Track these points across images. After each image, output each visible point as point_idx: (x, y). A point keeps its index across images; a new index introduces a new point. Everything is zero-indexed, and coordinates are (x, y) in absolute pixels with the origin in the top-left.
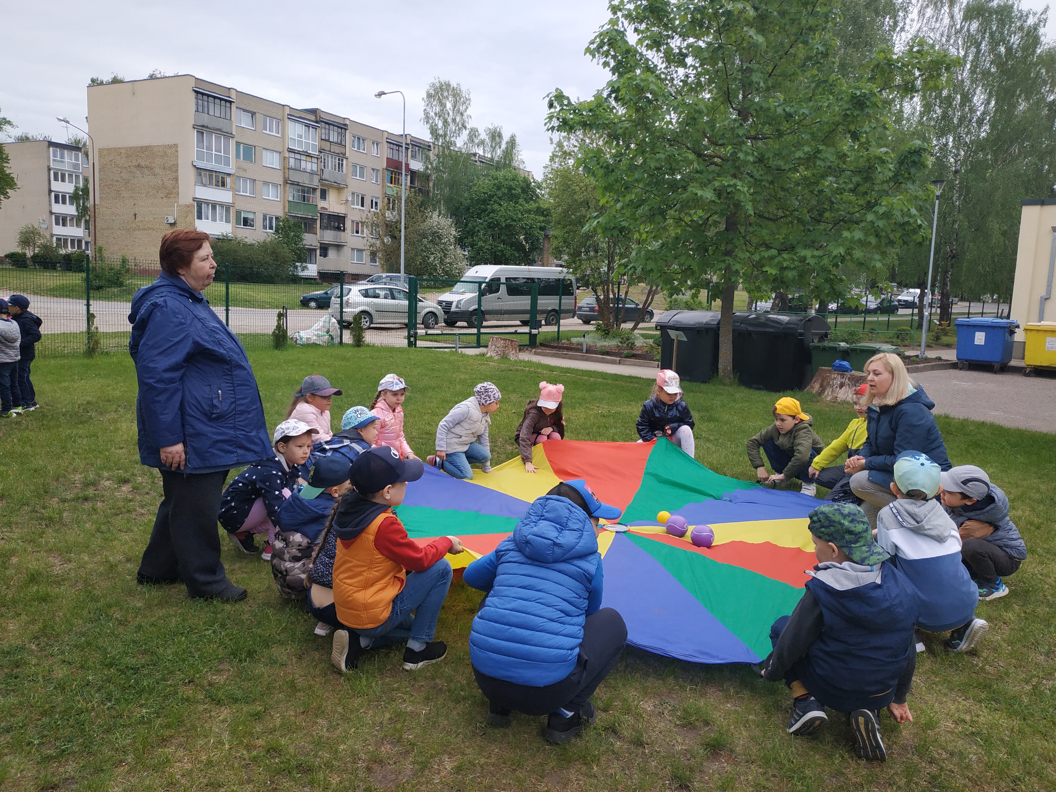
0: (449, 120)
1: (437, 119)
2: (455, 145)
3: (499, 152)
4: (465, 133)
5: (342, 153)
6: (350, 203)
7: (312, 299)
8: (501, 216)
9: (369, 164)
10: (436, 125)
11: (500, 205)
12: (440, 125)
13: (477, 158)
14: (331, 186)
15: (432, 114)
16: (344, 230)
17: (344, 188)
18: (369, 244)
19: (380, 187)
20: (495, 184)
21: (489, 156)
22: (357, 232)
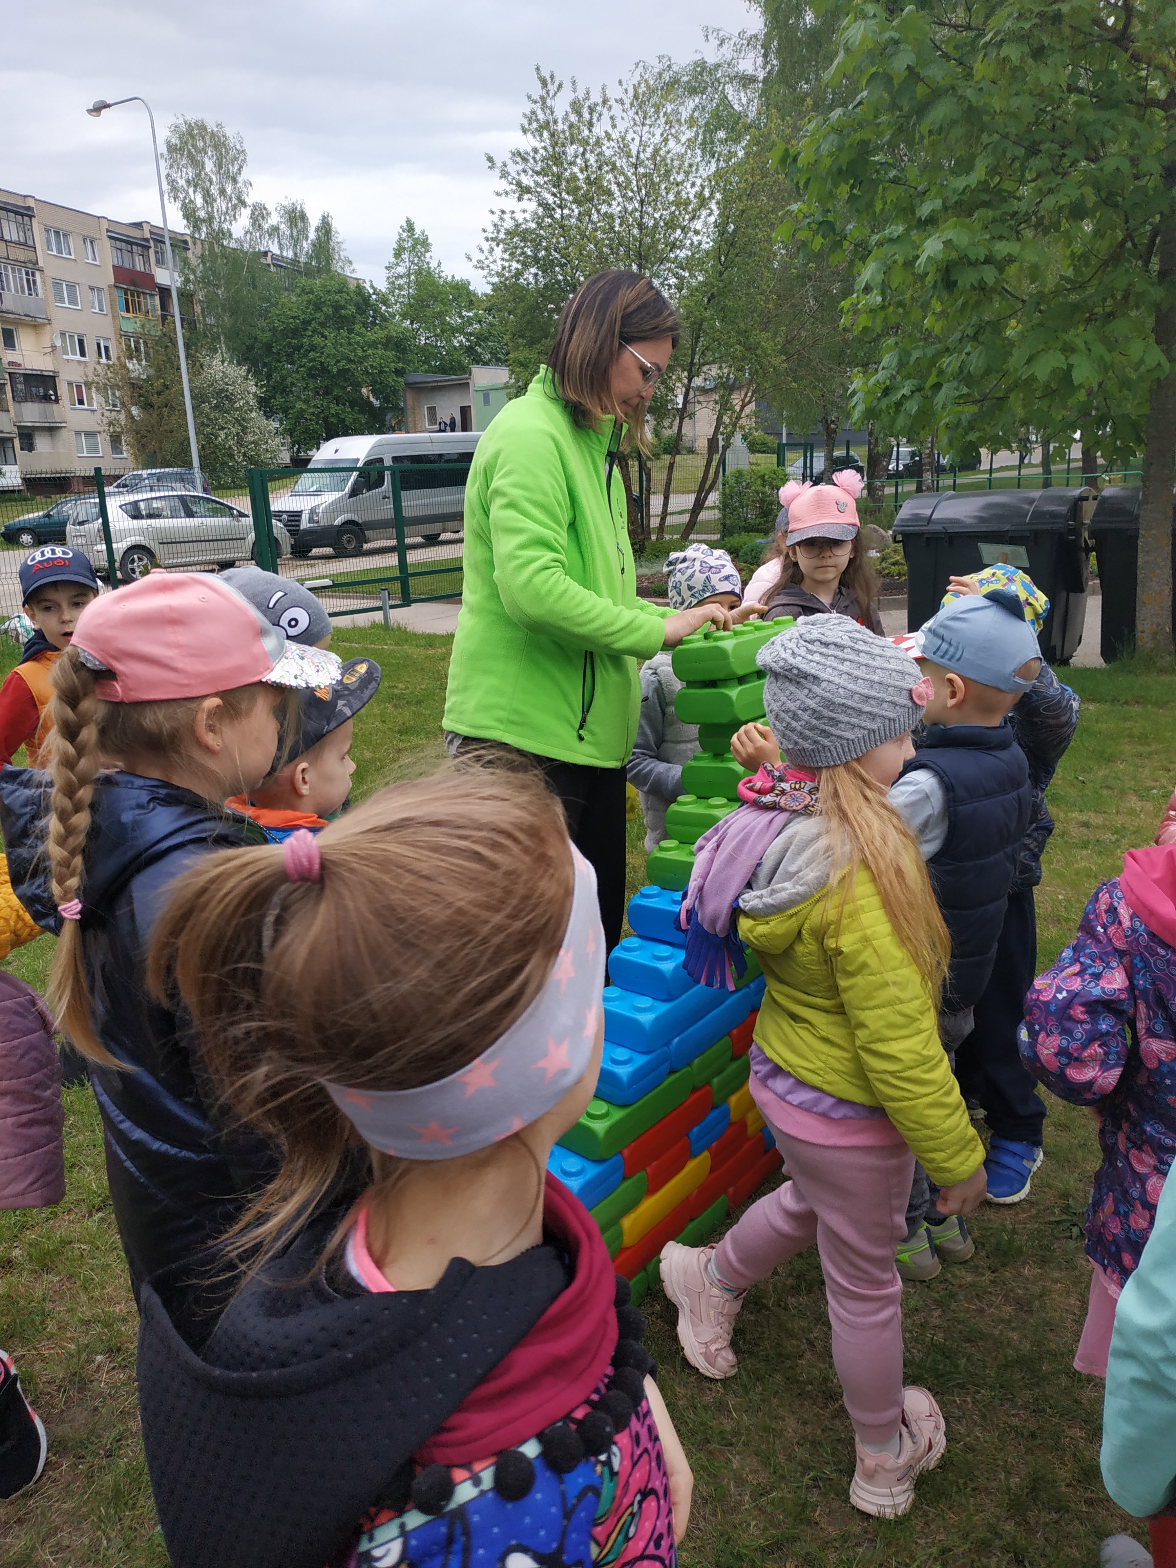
0: (214, 191)
1: (191, 190)
2: (231, 235)
3: (306, 246)
4: (246, 212)
5: (30, 261)
6: (60, 350)
7: (23, 529)
8: (328, 356)
9: (84, 279)
10: (191, 202)
11: (323, 336)
12: (199, 201)
13: (269, 260)
14: (19, 323)
15: (182, 182)
16: (57, 401)
17: (44, 324)
18: (105, 421)
19: (109, 319)
20: (309, 302)
21: (290, 254)
22: (81, 402)
